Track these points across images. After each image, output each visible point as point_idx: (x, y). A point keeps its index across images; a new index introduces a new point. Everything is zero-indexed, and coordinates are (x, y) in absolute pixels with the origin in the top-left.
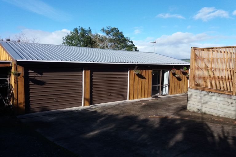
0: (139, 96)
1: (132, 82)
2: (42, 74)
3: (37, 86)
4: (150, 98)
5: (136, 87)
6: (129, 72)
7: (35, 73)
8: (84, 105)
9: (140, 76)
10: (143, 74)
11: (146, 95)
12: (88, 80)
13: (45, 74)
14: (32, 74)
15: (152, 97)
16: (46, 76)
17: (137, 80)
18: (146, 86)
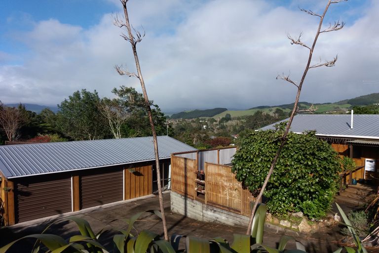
0: (138, 195)
1: (128, 181)
2: (27, 186)
3: (25, 198)
4: (151, 195)
5: (133, 186)
6: (124, 171)
7: (22, 186)
8: (74, 211)
9: (137, 174)
10: (141, 171)
11: (146, 193)
12: (77, 186)
13: (30, 186)
14: (20, 187)
15: (154, 194)
16: (32, 187)
17: (134, 178)
18: (146, 183)
